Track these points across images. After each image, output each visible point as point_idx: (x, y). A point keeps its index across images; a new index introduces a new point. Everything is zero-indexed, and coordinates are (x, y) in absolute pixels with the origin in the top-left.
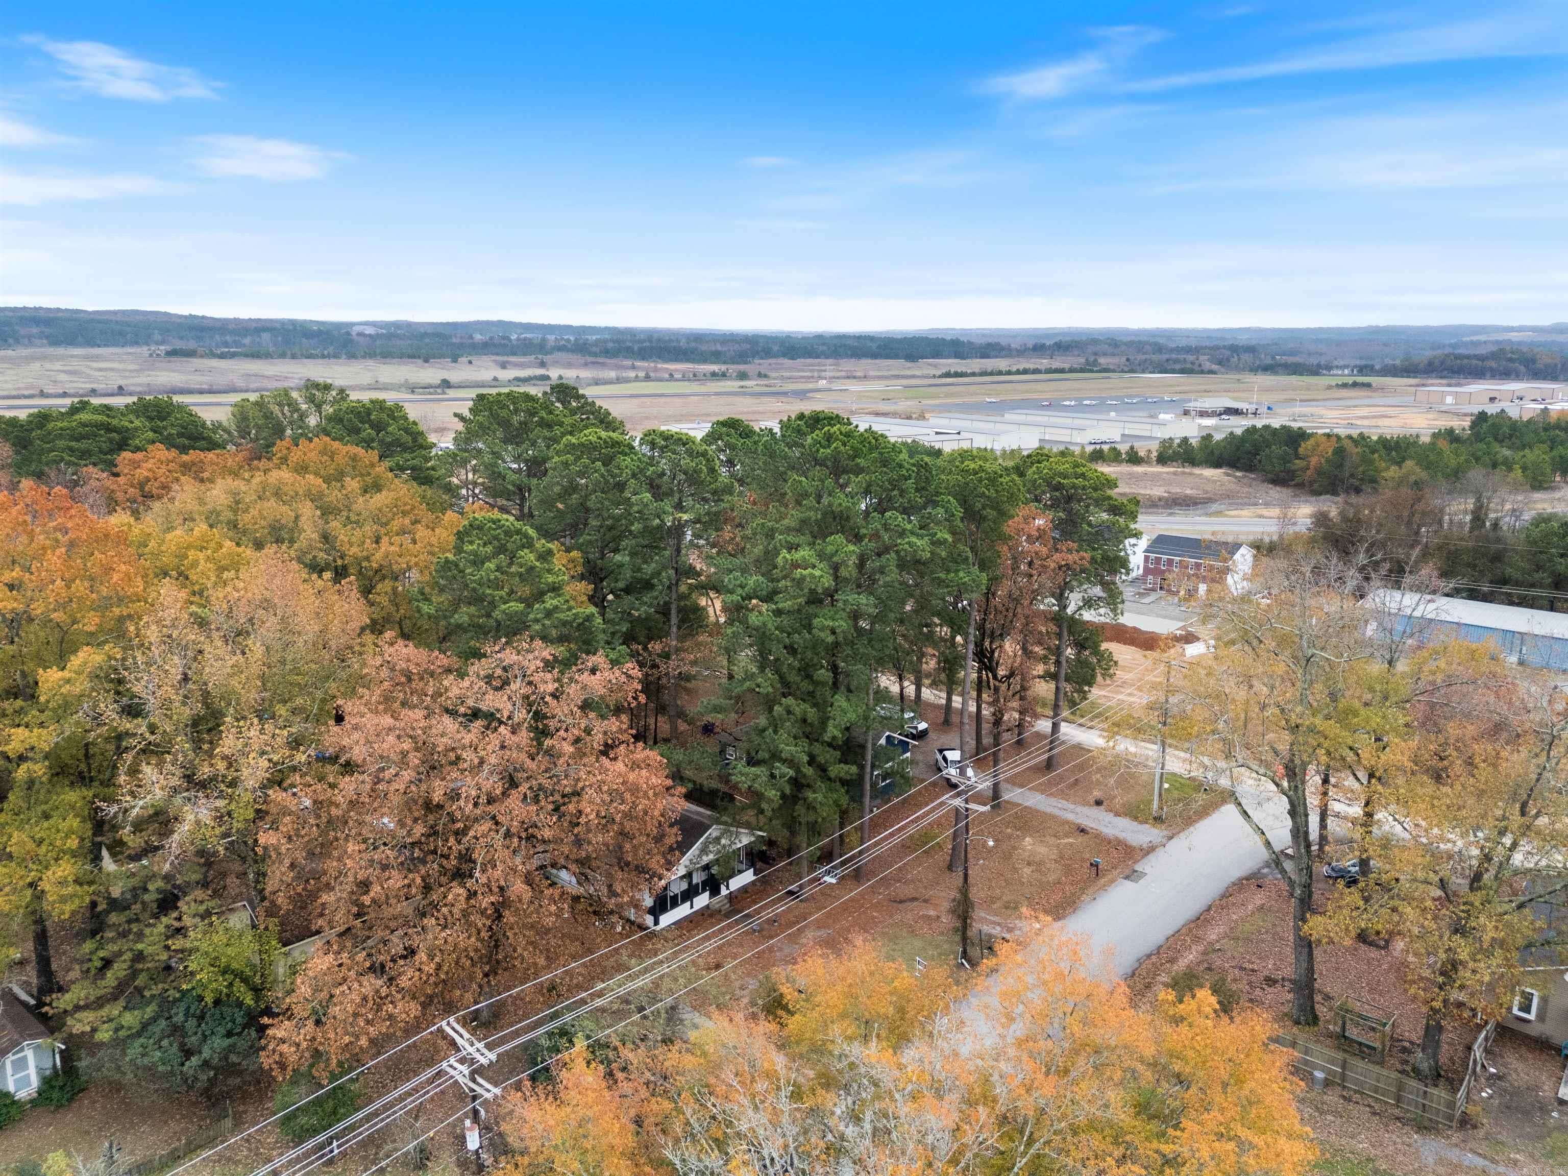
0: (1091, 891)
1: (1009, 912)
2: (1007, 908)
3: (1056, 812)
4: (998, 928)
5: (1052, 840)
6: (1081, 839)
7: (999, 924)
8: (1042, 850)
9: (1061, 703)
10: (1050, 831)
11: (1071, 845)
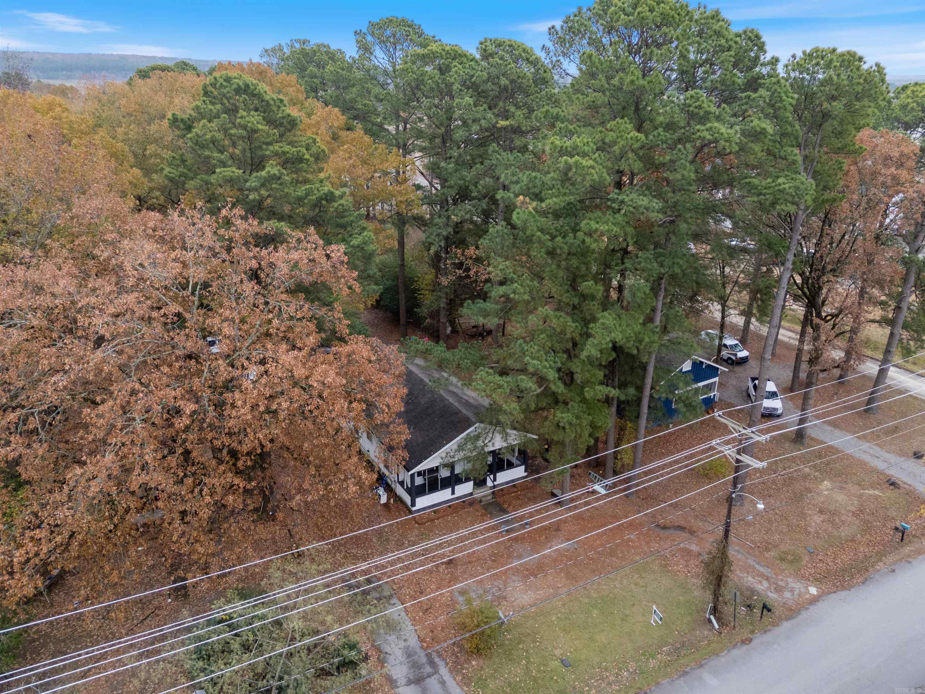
0: (890, 559)
1: (784, 566)
2: (782, 559)
3: (866, 458)
4: (765, 584)
5: (853, 489)
6: (890, 493)
7: (768, 579)
8: (840, 497)
9: (893, 350)
10: (855, 478)
11: (876, 498)
